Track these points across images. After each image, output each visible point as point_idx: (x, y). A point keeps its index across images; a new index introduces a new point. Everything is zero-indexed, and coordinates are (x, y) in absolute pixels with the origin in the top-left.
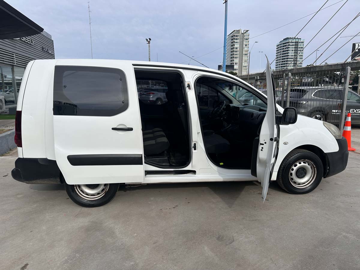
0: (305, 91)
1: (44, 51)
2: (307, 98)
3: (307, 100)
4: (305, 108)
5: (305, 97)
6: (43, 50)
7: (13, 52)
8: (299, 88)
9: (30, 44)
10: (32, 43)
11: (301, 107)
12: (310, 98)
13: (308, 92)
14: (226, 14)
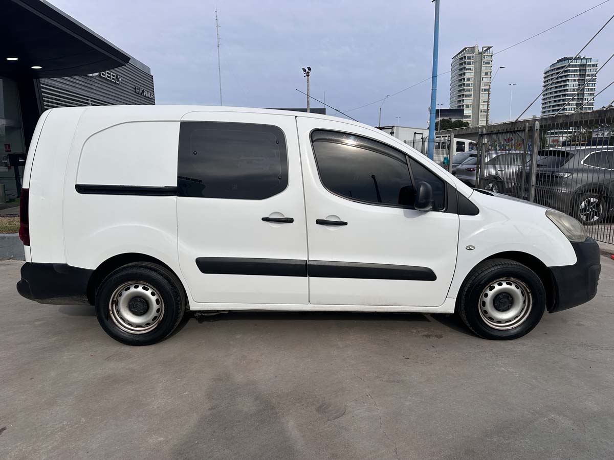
0: (568, 154)
1: (138, 93)
2: (571, 166)
3: (571, 171)
4: (567, 185)
5: (566, 166)
6: (136, 92)
7: (87, 97)
8: (560, 150)
9: (115, 83)
10: (118, 81)
11: (560, 185)
12: (576, 167)
13: (573, 155)
14: (437, 21)
